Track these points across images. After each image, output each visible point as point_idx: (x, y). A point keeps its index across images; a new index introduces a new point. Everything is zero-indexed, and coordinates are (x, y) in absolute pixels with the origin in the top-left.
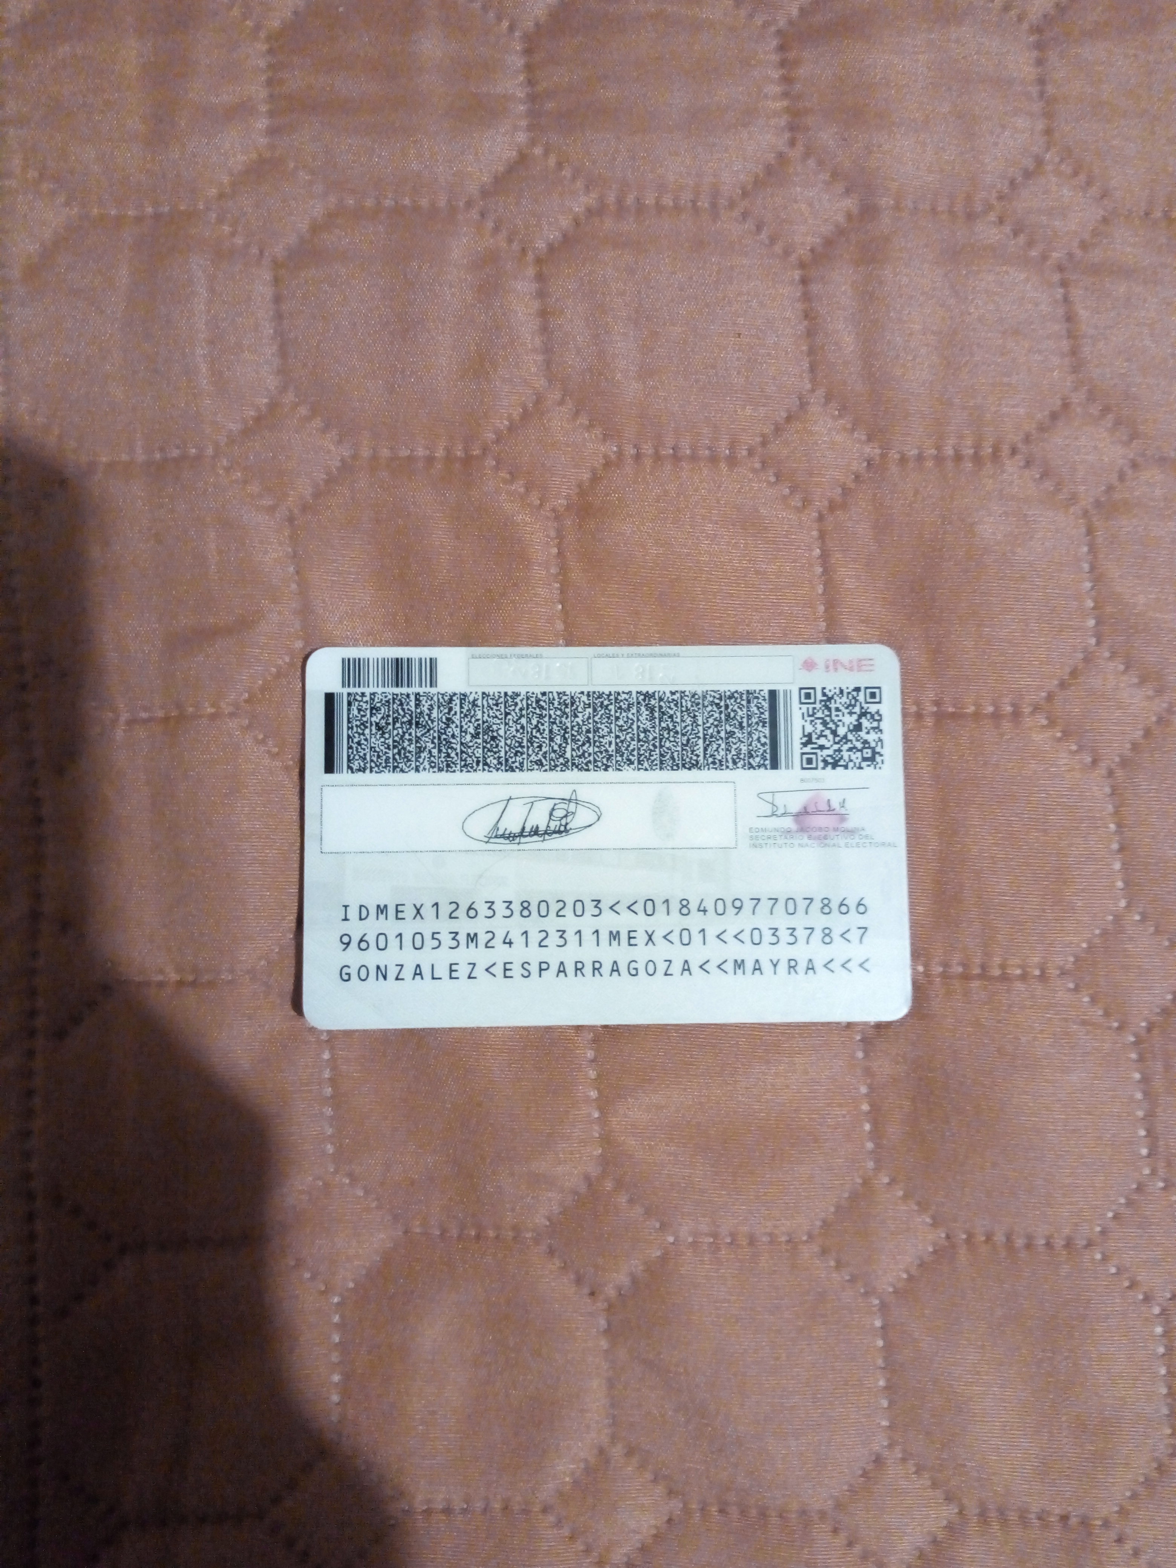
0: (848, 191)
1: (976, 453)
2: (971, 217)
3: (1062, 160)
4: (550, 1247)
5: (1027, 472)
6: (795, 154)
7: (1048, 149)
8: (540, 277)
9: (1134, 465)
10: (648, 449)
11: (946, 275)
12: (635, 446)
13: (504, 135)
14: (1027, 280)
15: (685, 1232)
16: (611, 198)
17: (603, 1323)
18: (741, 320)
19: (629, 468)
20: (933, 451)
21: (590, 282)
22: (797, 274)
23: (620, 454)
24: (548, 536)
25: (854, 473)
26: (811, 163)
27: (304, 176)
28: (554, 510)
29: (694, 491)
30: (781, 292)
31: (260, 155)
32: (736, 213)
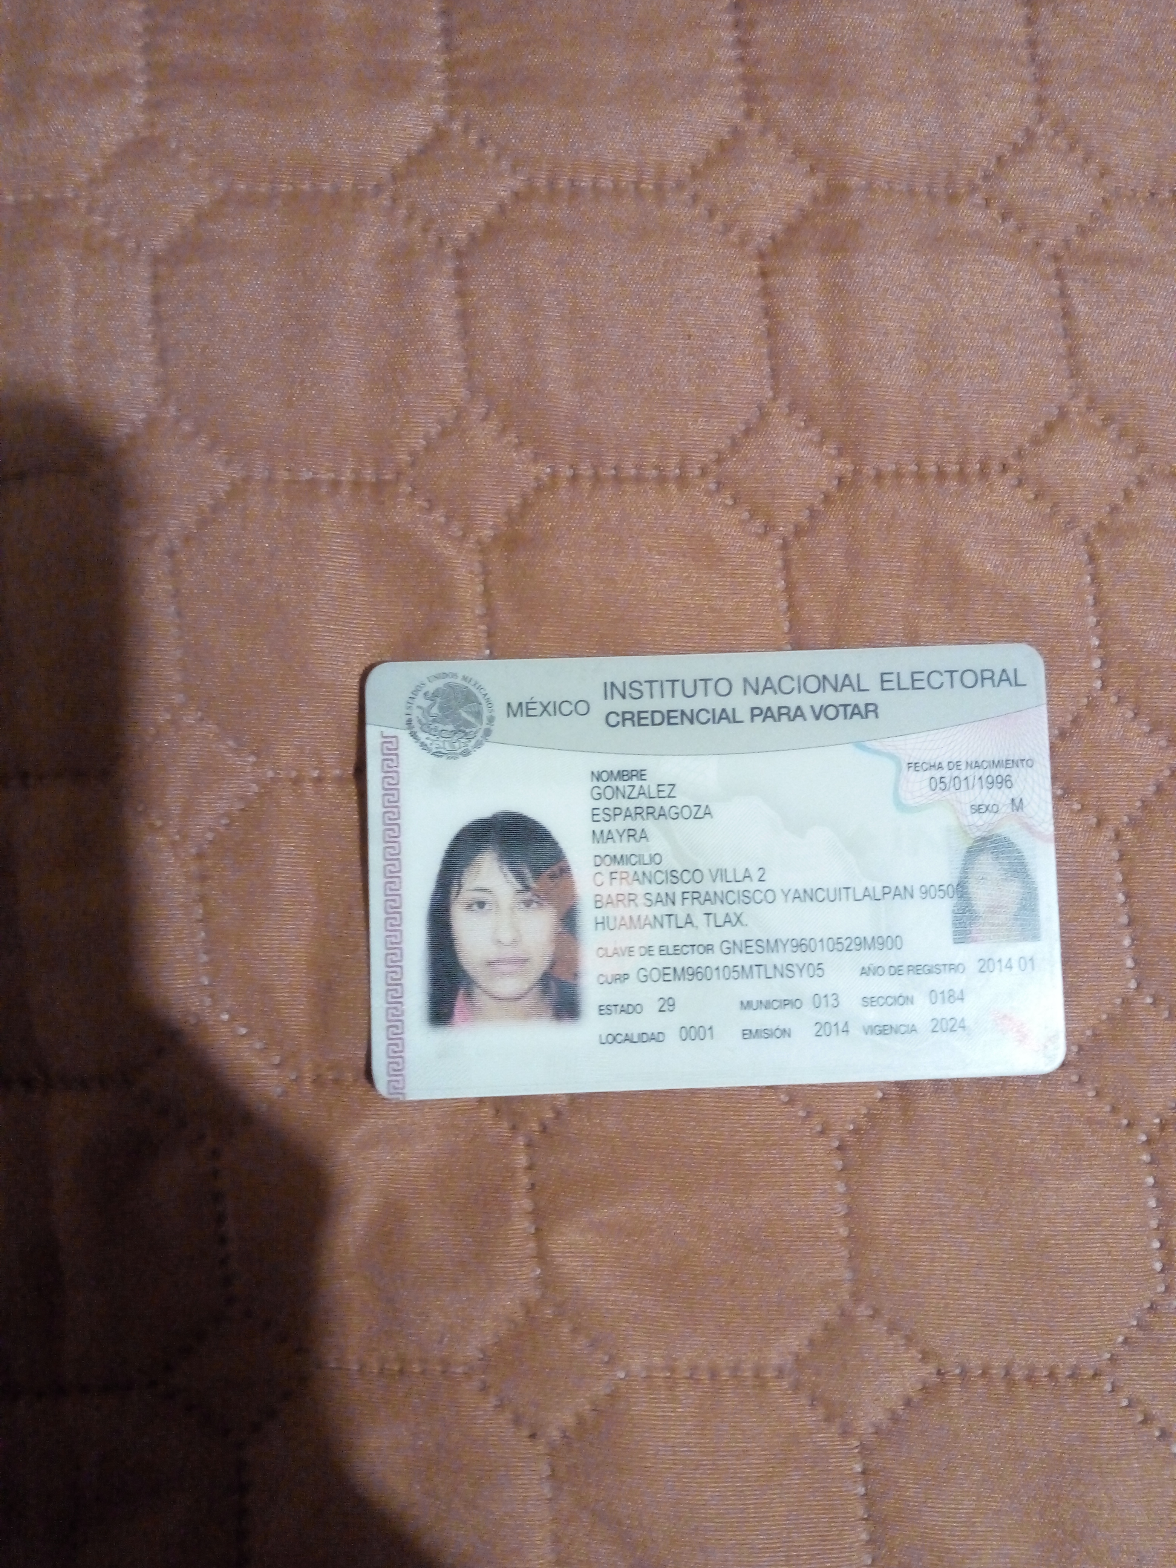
0: (813, 170)
1: (962, 470)
2: (953, 198)
3: (1056, 133)
4: (484, 1382)
5: (1019, 492)
6: (753, 127)
7: (1041, 120)
8: (460, 274)
9: (1141, 483)
10: (585, 469)
11: (926, 265)
12: (571, 467)
13: (417, 108)
14: (1018, 271)
15: (636, 1366)
16: (541, 182)
17: (546, 1471)
18: (691, 320)
19: (564, 494)
20: (913, 468)
21: (517, 277)
22: (755, 266)
23: (554, 475)
24: (471, 572)
25: (824, 493)
26: (771, 137)
27: (187, 158)
28: (479, 542)
29: (639, 518)
30: (737, 287)
31: (137, 133)
32: (686, 196)
